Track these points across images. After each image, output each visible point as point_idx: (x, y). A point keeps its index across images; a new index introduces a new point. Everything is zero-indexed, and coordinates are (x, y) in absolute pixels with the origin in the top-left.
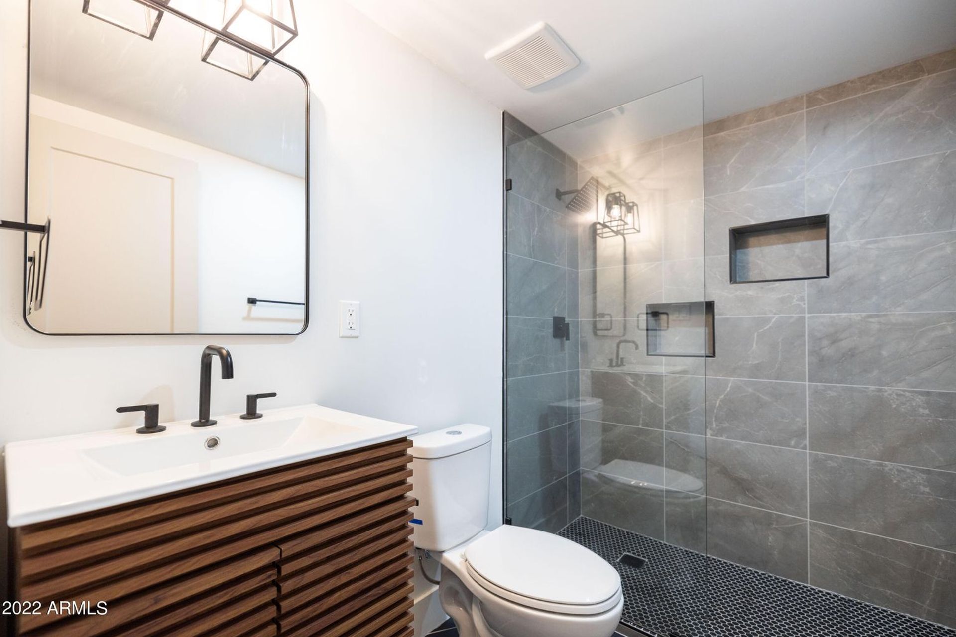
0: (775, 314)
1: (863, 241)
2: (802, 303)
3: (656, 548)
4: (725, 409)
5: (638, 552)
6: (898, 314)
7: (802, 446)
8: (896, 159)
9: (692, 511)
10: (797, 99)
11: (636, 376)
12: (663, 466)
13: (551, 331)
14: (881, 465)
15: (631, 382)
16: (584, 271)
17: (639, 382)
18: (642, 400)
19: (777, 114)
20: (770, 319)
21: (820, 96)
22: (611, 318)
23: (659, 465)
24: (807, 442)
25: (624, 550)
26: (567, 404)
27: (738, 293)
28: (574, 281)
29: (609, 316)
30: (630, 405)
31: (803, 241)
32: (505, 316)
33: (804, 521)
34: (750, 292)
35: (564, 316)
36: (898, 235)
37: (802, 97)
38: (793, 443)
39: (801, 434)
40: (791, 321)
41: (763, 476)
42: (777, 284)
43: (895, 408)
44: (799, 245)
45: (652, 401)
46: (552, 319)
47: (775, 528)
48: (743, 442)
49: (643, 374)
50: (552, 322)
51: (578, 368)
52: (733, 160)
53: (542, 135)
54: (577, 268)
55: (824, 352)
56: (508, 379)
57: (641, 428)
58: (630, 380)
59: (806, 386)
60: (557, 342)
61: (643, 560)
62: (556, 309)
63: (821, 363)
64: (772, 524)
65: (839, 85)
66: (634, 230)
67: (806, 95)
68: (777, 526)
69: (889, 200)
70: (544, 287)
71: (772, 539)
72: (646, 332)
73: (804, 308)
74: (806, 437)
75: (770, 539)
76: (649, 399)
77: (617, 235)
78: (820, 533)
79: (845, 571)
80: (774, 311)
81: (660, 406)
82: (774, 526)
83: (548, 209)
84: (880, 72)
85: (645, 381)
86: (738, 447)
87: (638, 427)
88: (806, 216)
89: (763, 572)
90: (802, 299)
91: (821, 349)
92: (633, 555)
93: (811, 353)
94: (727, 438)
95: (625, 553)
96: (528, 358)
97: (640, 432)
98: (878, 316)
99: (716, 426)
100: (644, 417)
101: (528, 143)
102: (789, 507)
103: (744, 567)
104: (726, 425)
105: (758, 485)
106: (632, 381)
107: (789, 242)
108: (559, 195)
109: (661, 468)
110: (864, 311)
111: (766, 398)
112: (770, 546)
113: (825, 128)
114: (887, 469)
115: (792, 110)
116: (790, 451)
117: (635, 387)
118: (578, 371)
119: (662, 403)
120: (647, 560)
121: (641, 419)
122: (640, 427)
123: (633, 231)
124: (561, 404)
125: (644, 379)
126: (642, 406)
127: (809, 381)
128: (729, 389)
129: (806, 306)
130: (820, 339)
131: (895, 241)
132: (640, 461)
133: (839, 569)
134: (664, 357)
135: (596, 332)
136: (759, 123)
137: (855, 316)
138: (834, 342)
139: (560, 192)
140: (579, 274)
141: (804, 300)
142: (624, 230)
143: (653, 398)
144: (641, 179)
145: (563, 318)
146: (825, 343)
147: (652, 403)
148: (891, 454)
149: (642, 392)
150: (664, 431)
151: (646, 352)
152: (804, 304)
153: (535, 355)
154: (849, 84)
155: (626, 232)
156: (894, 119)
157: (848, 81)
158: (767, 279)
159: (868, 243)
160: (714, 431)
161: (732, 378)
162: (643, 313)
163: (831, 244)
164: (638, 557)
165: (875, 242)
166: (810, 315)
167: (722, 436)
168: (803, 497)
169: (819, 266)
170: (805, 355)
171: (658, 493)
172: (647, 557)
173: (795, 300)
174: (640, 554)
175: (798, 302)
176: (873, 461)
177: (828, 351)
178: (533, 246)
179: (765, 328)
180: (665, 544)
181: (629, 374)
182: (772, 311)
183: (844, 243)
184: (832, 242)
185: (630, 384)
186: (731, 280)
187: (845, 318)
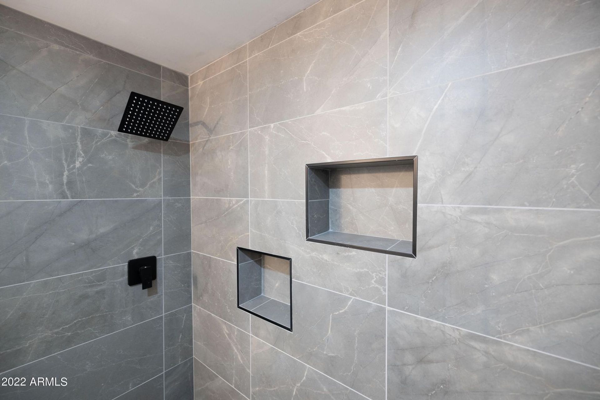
0: (351, 294)
1: (465, 208)
2: (381, 288)
11: (230, 328)
13: (123, 278)
15: (226, 333)
17: (233, 335)
18: (234, 358)
20: (346, 299)
27: (314, 254)
30: (226, 358)
31: (397, 187)
34: (326, 257)
36: (524, 205)
40: (370, 310)
42: (354, 252)
44: (394, 190)
45: (242, 362)
46: (127, 263)
51: (191, 302)
52: (309, 71)
55: (407, 371)
57: (233, 388)
58: (225, 330)
73: (385, 295)
76: (240, 358)
80: (350, 289)
81: (248, 370)
85: (237, 336)
87: (231, 386)
88: (388, 156)
90: (381, 281)
91: (404, 365)
93: (392, 366)
97: (233, 393)
98: (484, 340)
106: (227, 332)
110: (463, 326)
117: (229, 340)
118: (191, 306)
119: (249, 367)
121: (234, 378)
125: (236, 334)
126: (235, 363)
128: (305, 378)
129: (386, 293)
134: (250, 315)
137: (451, 330)
138: (421, 361)
140: (191, 201)
141: (384, 285)
146: (409, 358)
149: (233, 348)
151: (237, 302)
152: (385, 290)
159: (472, 211)
161: (308, 366)
163: (419, 205)
165: (484, 212)
166: (391, 308)
170: (384, 366)
173: (373, 281)
175: (377, 286)
177: (413, 372)
179: (341, 311)
181: (224, 322)
182: (348, 291)
183: (436, 206)
184: (419, 203)
185: (226, 335)
186: (307, 236)
187: (436, 328)
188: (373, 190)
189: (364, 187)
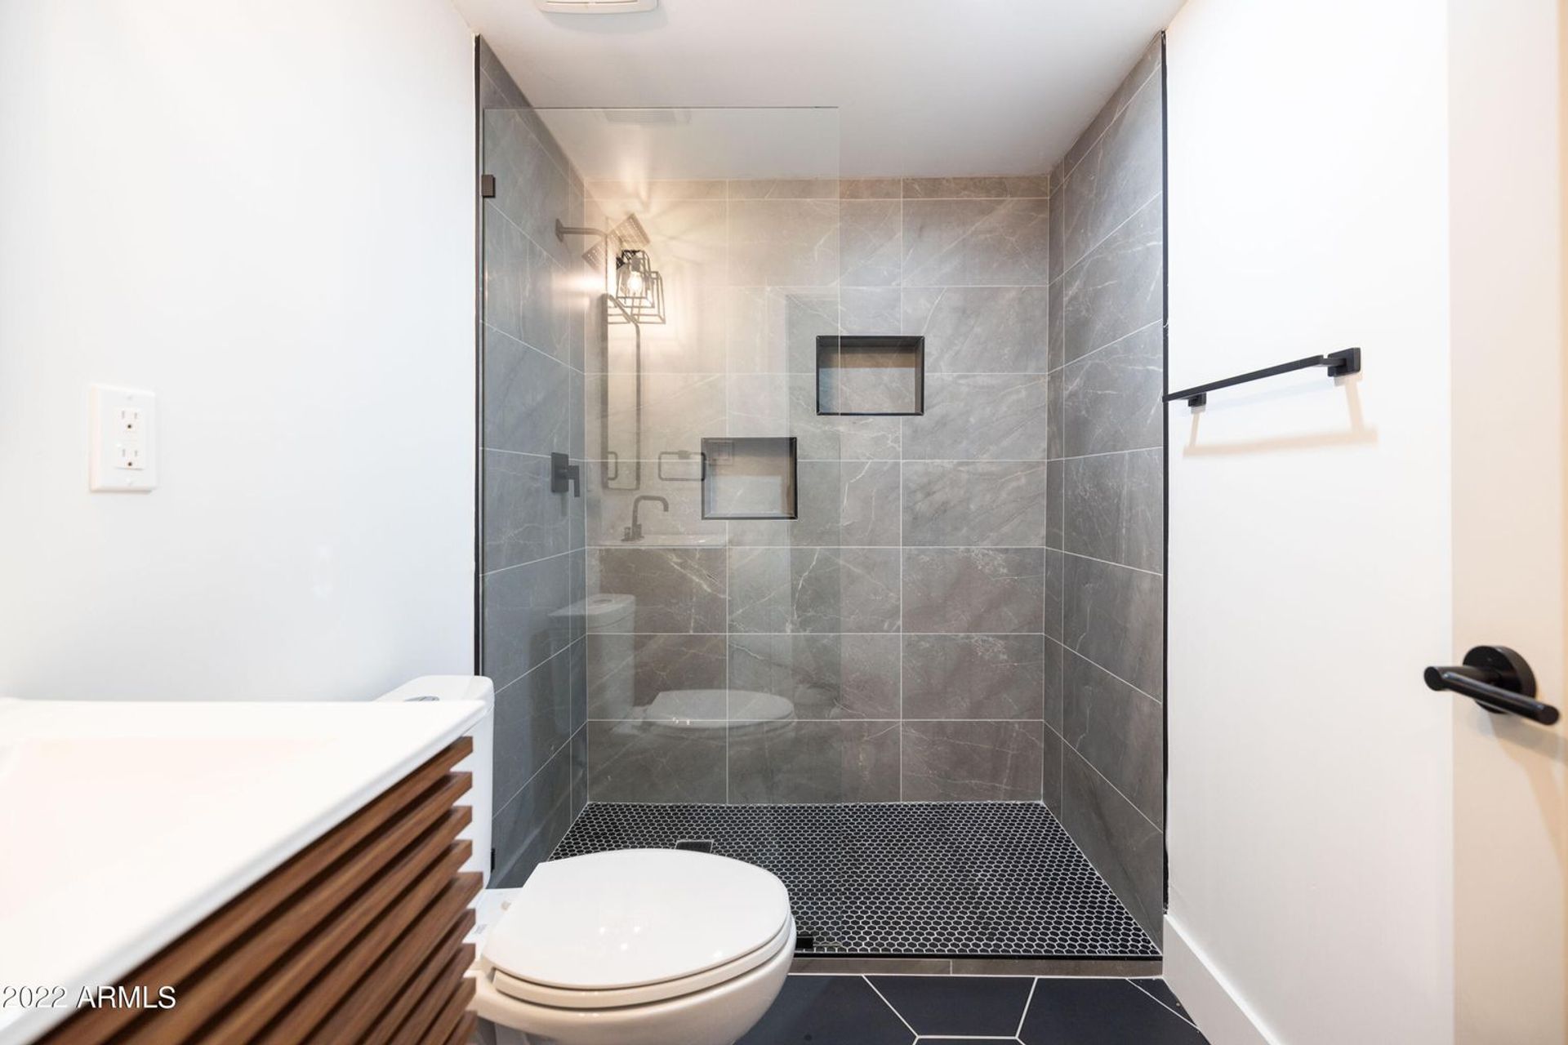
0: (869, 458)
1: (955, 374)
2: (896, 446)
3: (719, 819)
4: (810, 592)
5: (696, 833)
6: (984, 463)
7: (894, 628)
8: (983, 284)
9: (767, 747)
10: (894, 182)
11: (684, 553)
12: (725, 688)
13: (548, 479)
14: (968, 637)
15: (676, 563)
16: (591, 377)
17: (689, 561)
18: (694, 591)
19: (873, 195)
20: (860, 466)
21: (917, 187)
22: (616, 458)
23: (719, 687)
24: (900, 622)
25: (675, 837)
26: (570, 611)
27: (826, 427)
28: (579, 391)
29: (613, 456)
30: (674, 601)
31: (891, 367)
32: (480, 448)
33: (895, 723)
34: (841, 430)
35: (566, 453)
36: (985, 372)
37: (899, 181)
38: (886, 626)
39: (894, 613)
40: (885, 468)
41: (854, 676)
42: (871, 419)
43: (981, 570)
44: (889, 369)
45: (709, 590)
46: (550, 457)
47: (867, 741)
48: (832, 634)
49: (696, 549)
50: (550, 463)
51: (584, 546)
52: (822, 242)
53: (536, 110)
54: (583, 371)
55: (918, 507)
56: (486, 574)
57: (693, 636)
58: (674, 560)
59: (899, 552)
60: (557, 497)
61: (707, 843)
62: (555, 440)
63: (916, 521)
64: (863, 736)
65: (935, 179)
66: (657, 317)
67: (904, 180)
68: (868, 739)
69: (978, 330)
70: (539, 398)
71: (863, 758)
72: (700, 483)
73: (899, 451)
74: (899, 616)
75: (861, 757)
76: (705, 587)
77: (629, 322)
78: (913, 733)
79: (935, 772)
80: (868, 454)
81: (722, 596)
82: (865, 738)
83: (545, 253)
84: (972, 179)
85: (699, 559)
86: (825, 641)
87: (688, 634)
88: (901, 335)
89: (853, 804)
90: (896, 440)
91: (916, 503)
92: (690, 840)
93: (906, 509)
94: (813, 631)
95: (678, 841)
96: (516, 532)
97: (690, 642)
98: (967, 464)
99: (799, 617)
100: (697, 617)
101: (516, 115)
102: (881, 710)
103: (831, 805)
104: (811, 613)
105: (848, 689)
106: (679, 561)
107: (878, 365)
108: (561, 231)
109: (723, 691)
110: (955, 458)
111: (858, 571)
112: (862, 766)
113: (921, 229)
114: (973, 641)
115: (888, 195)
116: (883, 637)
117: (682, 570)
118: (585, 550)
119: (724, 592)
120: (712, 841)
121: (693, 621)
122: (691, 633)
123: (657, 319)
124: (562, 612)
125: (698, 556)
126: (694, 599)
127: (903, 546)
128: (814, 563)
129: (901, 449)
130: (915, 492)
131: (983, 378)
132: (691, 687)
133: (930, 772)
134: (727, 521)
135: (607, 483)
136: (853, 200)
137: (948, 463)
138: (927, 495)
139: (562, 228)
140: (586, 380)
141: (899, 442)
142: (639, 315)
143: (711, 585)
144: (672, 238)
145: (566, 457)
146: (919, 496)
147: (709, 594)
148: (976, 625)
149: (694, 578)
150: (727, 634)
151: (700, 514)
152: (899, 446)
153: (526, 525)
154: (944, 182)
155: (642, 319)
156: (982, 237)
157: (944, 179)
158: (853, 412)
159: (960, 377)
160: (796, 625)
161: (819, 547)
162: (696, 453)
163: (926, 374)
164: (698, 841)
165: (966, 377)
166: (904, 461)
167: (805, 630)
168: (896, 694)
169: (906, 400)
170: (899, 511)
171: (717, 734)
172: (711, 836)
173: (889, 442)
174: (700, 834)
175: (892, 445)
176: (962, 634)
177: (922, 507)
178: (523, 317)
179: (858, 478)
180: (728, 808)
181: (674, 550)
182: (865, 455)
183: (937, 374)
184: (928, 372)
185: (675, 566)
186: (818, 410)
187: (938, 466)
188: (868, 369)
189: (860, 366)
